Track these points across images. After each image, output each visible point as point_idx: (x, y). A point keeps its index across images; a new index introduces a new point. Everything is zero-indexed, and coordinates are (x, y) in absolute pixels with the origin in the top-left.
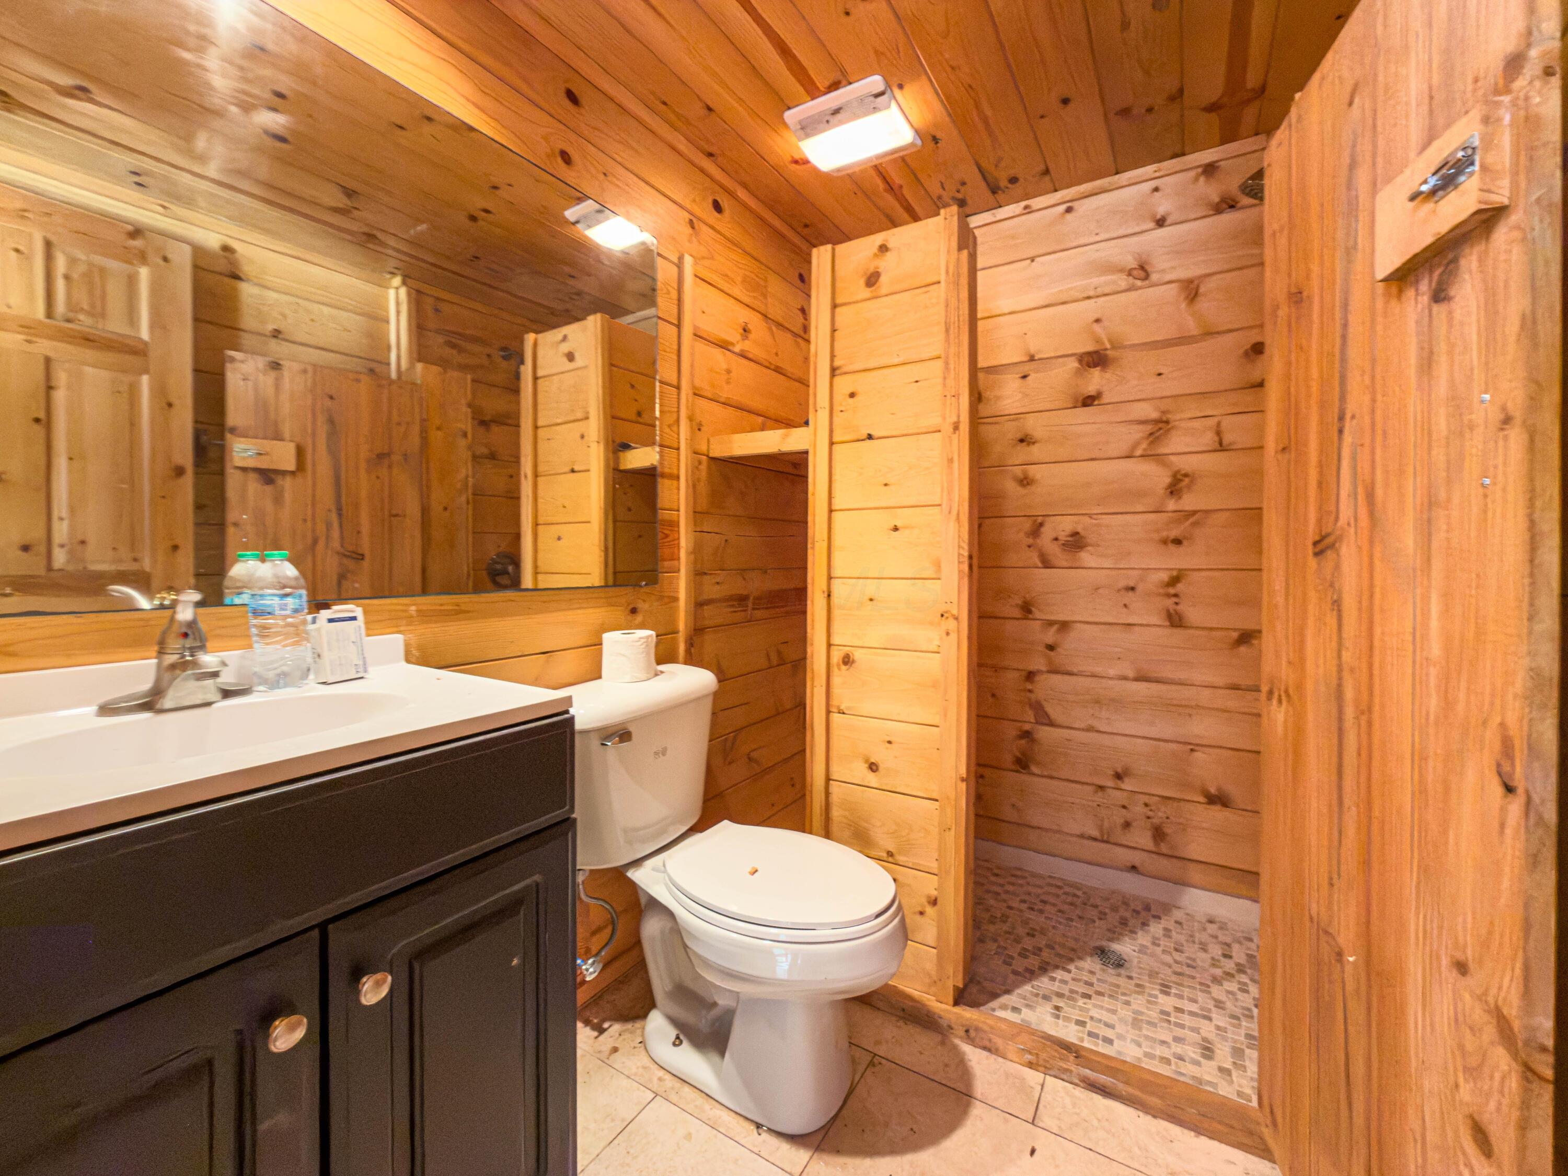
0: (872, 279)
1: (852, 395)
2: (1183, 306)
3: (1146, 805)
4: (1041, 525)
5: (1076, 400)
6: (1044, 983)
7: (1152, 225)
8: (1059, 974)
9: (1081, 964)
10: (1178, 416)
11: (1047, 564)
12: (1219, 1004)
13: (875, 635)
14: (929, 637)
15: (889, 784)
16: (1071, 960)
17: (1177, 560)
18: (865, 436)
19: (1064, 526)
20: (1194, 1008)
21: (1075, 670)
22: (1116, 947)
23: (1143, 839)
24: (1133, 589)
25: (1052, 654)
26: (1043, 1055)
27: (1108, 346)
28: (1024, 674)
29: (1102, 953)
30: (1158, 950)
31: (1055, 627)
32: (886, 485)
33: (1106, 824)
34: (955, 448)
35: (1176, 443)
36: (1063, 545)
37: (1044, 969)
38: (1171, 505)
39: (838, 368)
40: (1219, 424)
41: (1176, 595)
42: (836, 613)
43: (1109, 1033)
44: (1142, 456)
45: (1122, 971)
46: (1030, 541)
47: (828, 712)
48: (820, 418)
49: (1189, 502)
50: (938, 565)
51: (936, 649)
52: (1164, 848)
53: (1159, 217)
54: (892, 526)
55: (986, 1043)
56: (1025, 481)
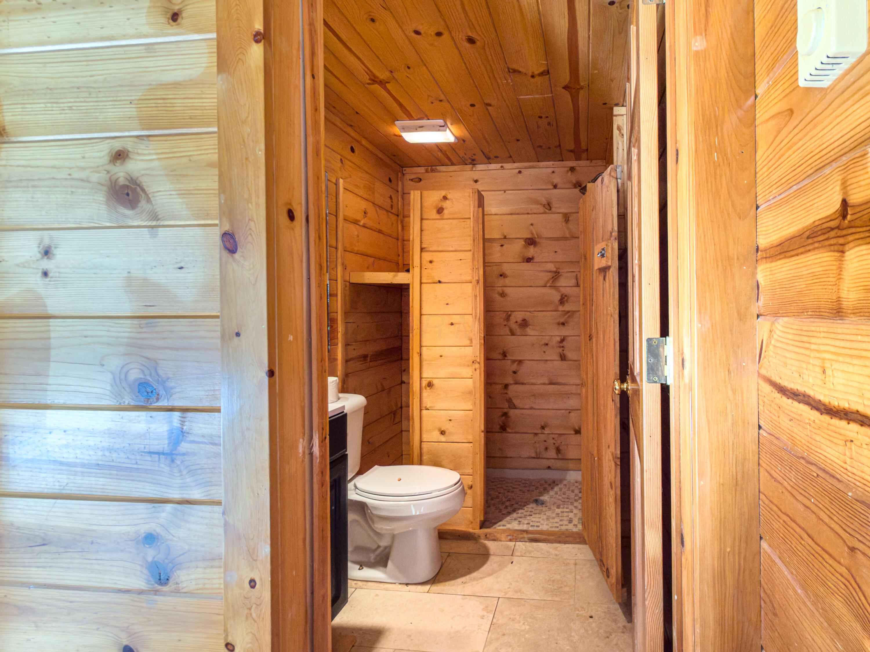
0: (440, 211)
1: (431, 262)
2: (564, 224)
3: (553, 439)
4: (510, 316)
5: (523, 259)
6: (515, 515)
7: (552, 187)
8: (520, 511)
9: (528, 506)
10: (563, 271)
11: (513, 334)
12: (576, 507)
13: (442, 373)
14: (467, 372)
15: (450, 439)
16: (525, 506)
17: (564, 332)
18: (437, 281)
19: (518, 316)
20: (567, 510)
21: (525, 382)
22: (542, 498)
23: (552, 453)
24: (547, 344)
25: (515, 375)
26: (515, 535)
27: (536, 236)
28: (503, 385)
29: (536, 501)
30: (557, 496)
31: (517, 363)
32: (447, 304)
33: (538, 450)
34: (478, 290)
35: (562, 282)
36: (520, 325)
37: (514, 511)
38: (561, 308)
39: (424, 248)
40: (577, 275)
41: (563, 347)
42: (424, 363)
43: (538, 524)
44: (550, 286)
45: (544, 505)
46: (505, 323)
47: (421, 410)
48: (416, 271)
49: (567, 307)
50: (471, 340)
51: (471, 377)
52: (560, 456)
53: (554, 184)
54: (450, 323)
55: (494, 538)
56: (503, 295)
